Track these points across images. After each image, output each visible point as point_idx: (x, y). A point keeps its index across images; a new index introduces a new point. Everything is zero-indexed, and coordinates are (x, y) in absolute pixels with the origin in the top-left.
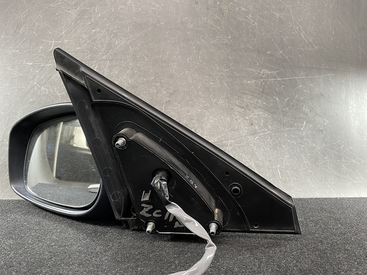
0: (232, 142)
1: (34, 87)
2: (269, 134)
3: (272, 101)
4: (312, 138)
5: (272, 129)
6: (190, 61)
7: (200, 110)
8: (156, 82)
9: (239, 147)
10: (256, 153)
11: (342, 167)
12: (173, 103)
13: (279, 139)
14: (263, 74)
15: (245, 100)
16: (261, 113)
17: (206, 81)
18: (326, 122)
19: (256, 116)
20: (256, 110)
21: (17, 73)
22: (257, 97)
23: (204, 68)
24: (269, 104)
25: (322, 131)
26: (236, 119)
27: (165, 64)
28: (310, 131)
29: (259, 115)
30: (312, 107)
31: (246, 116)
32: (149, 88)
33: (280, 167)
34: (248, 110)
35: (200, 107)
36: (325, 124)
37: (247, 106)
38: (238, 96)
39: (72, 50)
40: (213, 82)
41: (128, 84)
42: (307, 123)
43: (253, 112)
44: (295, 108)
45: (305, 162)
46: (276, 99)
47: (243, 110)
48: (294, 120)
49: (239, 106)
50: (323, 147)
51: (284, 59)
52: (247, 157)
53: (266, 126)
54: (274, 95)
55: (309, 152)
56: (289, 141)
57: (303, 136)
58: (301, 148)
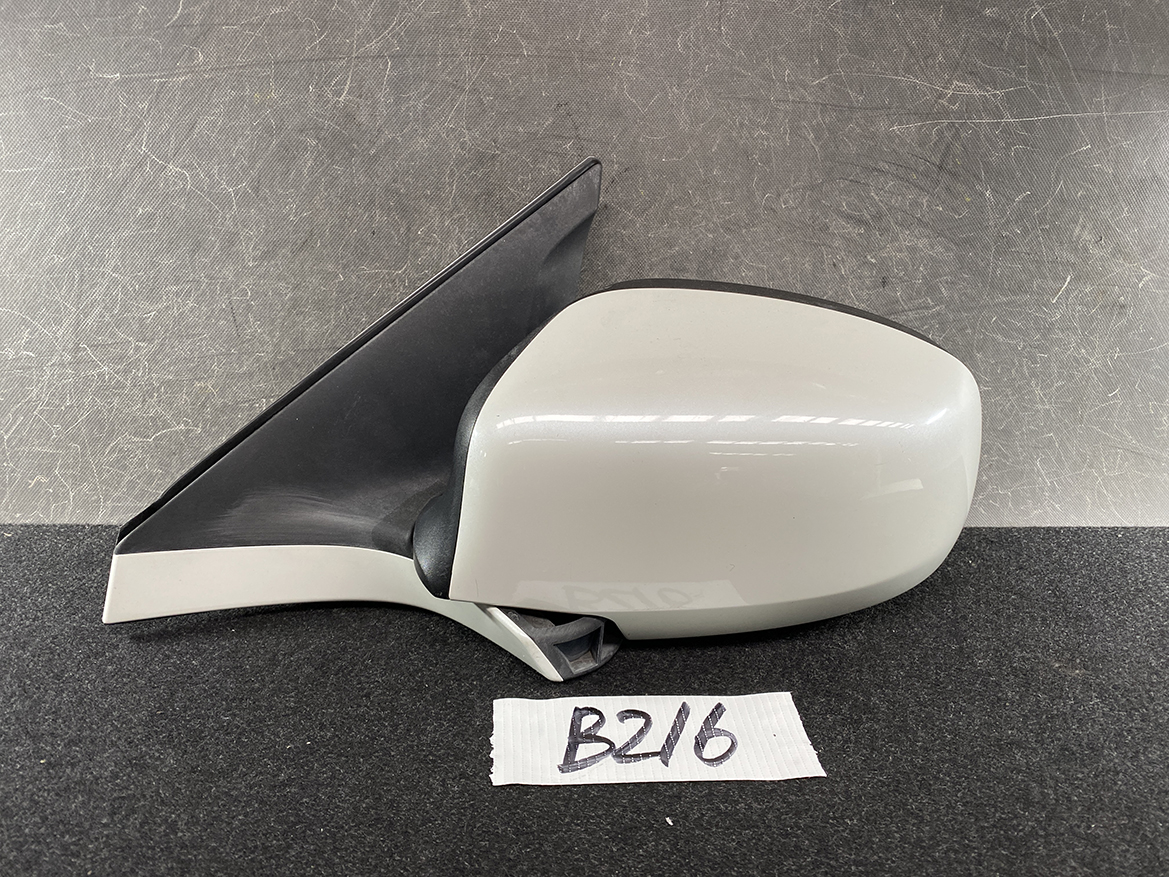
1: (141, 165)
2: (939, 314)
3: (968, 199)
4: (1084, 330)
5: (952, 297)
6: (686, 46)
7: (711, 236)
8: (559, 137)
11: (1160, 424)
12: (618, 213)
13: (969, 331)
14: (953, 100)
15: (873, 194)
16: (922, 243)
17: (741, 125)
18: (1146, 279)
19: (904, 256)
20: (907, 232)
22: (916, 186)
23: (739, 75)
24: (954, 210)
25: (1123, 307)
26: (834, 265)
27: (593, 67)
28: (1079, 308)
29: (913, 250)
30: (1109, 227)
31: (870, 252)
32: (535, 161)
34: (879, 230)
35: (711, 225)
36: (1140, 285)
37: (878, 217)
38: (852, 181)
40: (766, 127)
41: (463, 146)
42: (1077, 279)
43: (895, 239)
44: (1047, 227)
45: (1040, 406)
46: (982, 195)
47: (862, 232)
48: (1032, 267)
49: (849, 217)
50: (1111, 358)
51: (1044, 40)
53: (932, 289)
54: (979, 179)
55: (1060, 375)
56: (1000, 338)
57: (1052, 324)
58: (1036, 362)
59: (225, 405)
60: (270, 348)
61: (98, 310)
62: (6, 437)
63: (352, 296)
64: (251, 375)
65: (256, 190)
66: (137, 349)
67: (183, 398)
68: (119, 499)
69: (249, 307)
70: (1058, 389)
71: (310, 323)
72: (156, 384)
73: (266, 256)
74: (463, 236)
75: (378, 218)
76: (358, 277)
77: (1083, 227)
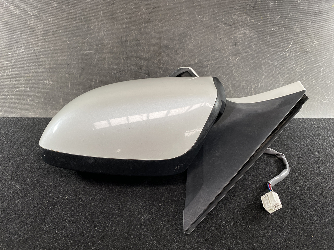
0: (212, 63)
2: (252, 54)
3: (262, 18)
4: (295, 59)
5: (256, 49)
7: (182, 29)
9: (218, 67)
10: (235, 74)
11: (316, 88)
12: (153, 21)
13: (261, 59)
15: (232, 16)
16: (247, 32)
18: (315, 43)
19: (242, 36)
20: (243, 29)
22: (246, 14)
24: (258, 21)
25: (307, 52)
26: (220, 39)
28: (294, 52)
29: (244, 34)
30: (305, 27)
31: (231, 35)
32: (127, 5)
33: (255, 87)
34: (234, 28)
35: (183, 26)
36: (313, 46)
37: (234, 23)
38: (226, 12)
42: (294, 43)
43: (239, 30)
44: (286, 27)
45: (281, 82)
46: (266, 17)
47: (229, 28)
48: (281, 40)
49: (225, 24)
50: (303, 68)
52: (225, 77)
53: (250, 47)
54: (265, 11)
55: (287, 73)
56: (270, 62)
57: (286, 57)
58: (280, 69)
59: (35, 81)
60: (48, 64)
63: (72, 48)
64: (42, 72)
65: (39, 14)
66: (7, 64)
67: (23, 79)
68: (6, 110)
69: (40, 51)
70: (286, 77)
71: (59, 56)
72: (14, 75)
73: (44, 35)
74: (105, 29)
75: (78, 23)
76: (73, 42)
77: (297, 27)
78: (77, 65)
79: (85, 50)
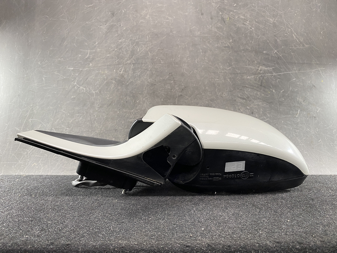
1: (74, 87)
2: (268, 121)
3: (269, 93)
4: (307, 124)
6: (198, 62)
7: (207, 102)
8: (170, 80)
11: (335, 149)
12: (184, 96)
13: (277, 125)
14: (261, 70)
15: (246, 92)
16: (260, 103)
17: (212, 78)
18: (319, 110)
19: (256, 106)
20: (256, 101)
21: (62, 77)
22: (256, 90)
23: (210, 68)
24: (267, 95)
25: (315, 117)
26: (239, 109)
27: (177, 66)
28: (304, 118)
29: (258, 105)
30: (305, 97)
31: (247, 106)
32: (165, 85)
34: (249, 101)
35: (207, 100)
36: (318, 112)
37: (248, 97)
38: (240, 90)
39: (103, 57)
40: (218, 78)
41: (148, 82)
42: (301, 110)
44: (290, 98)
45: (301, 145)
46: (272, 91)
47: (245, 101)
48: (289, 108)
49: (241, 98)
50: (316, 131)
51: (278, 57)
54: (271, 87)
55: (304, 136)
56: (285, 126)
57: (298, 122)
58: (296, 133)
60: (99, 130)
61: (58, 120)
62: (29, 152)
63: (121, 117)
65: (100, 92)
66: (66, 130)
69: (95, 119)
70: (304, 140)
71: (110, 123)
73: (101, 107)
74: (148, 102)
75: (128, 98)
76: (122, 112)
77: (299, 98)
78: (123, 130)
79: (131, 119)
